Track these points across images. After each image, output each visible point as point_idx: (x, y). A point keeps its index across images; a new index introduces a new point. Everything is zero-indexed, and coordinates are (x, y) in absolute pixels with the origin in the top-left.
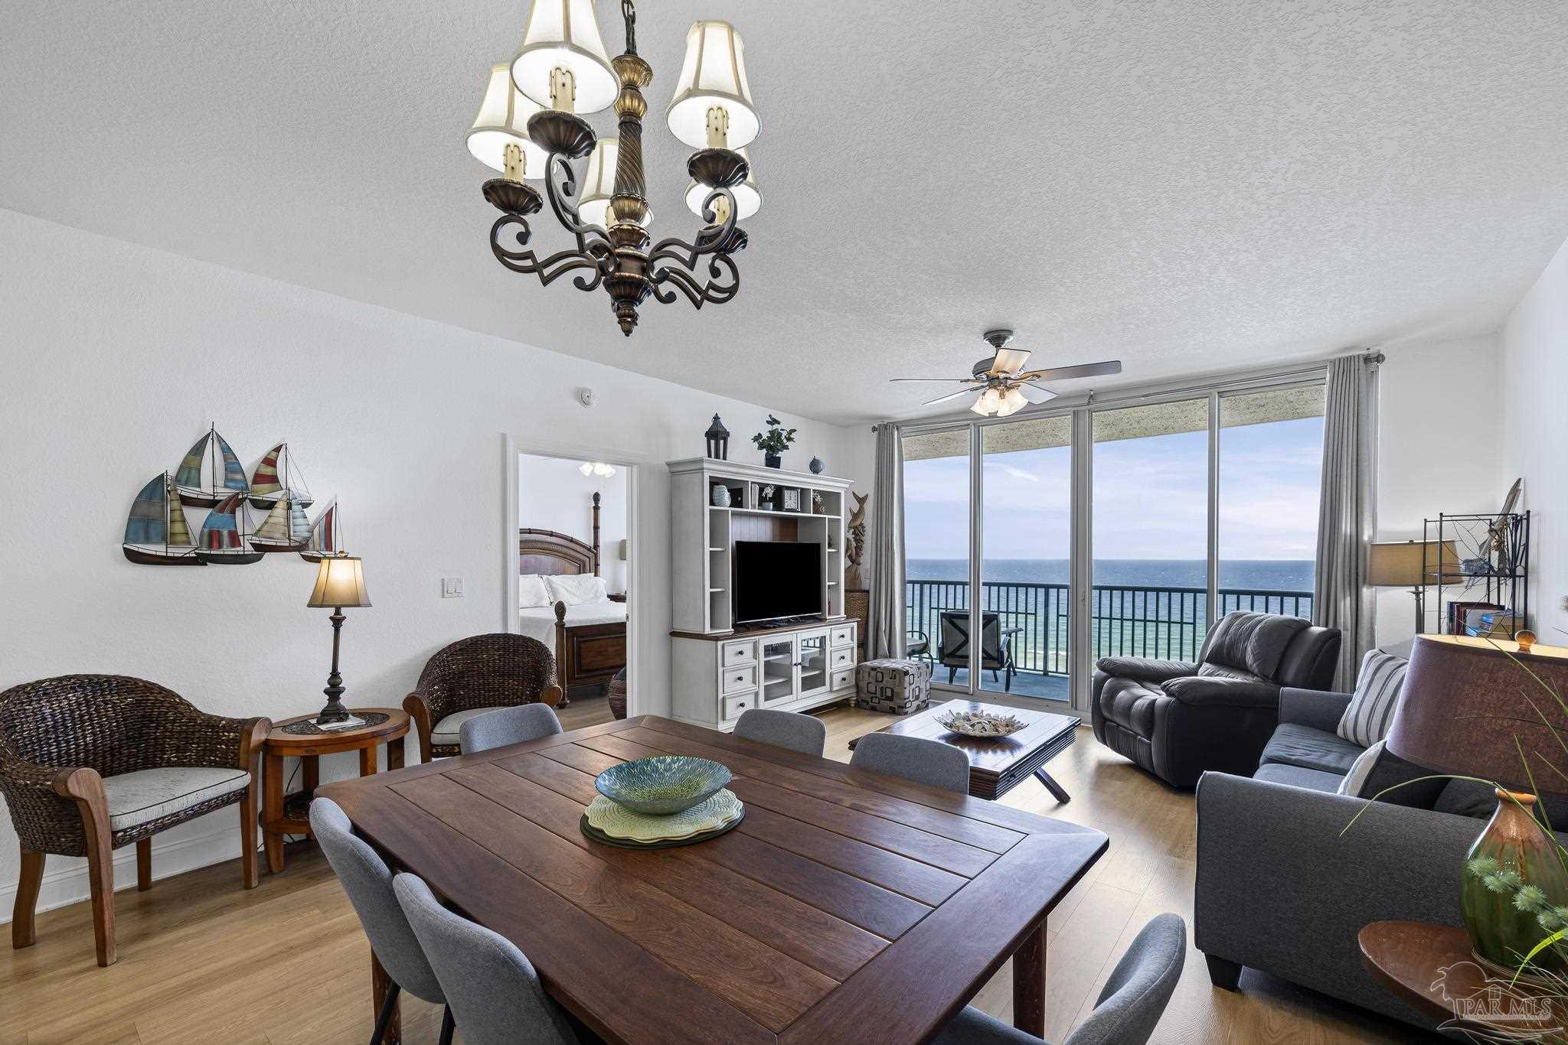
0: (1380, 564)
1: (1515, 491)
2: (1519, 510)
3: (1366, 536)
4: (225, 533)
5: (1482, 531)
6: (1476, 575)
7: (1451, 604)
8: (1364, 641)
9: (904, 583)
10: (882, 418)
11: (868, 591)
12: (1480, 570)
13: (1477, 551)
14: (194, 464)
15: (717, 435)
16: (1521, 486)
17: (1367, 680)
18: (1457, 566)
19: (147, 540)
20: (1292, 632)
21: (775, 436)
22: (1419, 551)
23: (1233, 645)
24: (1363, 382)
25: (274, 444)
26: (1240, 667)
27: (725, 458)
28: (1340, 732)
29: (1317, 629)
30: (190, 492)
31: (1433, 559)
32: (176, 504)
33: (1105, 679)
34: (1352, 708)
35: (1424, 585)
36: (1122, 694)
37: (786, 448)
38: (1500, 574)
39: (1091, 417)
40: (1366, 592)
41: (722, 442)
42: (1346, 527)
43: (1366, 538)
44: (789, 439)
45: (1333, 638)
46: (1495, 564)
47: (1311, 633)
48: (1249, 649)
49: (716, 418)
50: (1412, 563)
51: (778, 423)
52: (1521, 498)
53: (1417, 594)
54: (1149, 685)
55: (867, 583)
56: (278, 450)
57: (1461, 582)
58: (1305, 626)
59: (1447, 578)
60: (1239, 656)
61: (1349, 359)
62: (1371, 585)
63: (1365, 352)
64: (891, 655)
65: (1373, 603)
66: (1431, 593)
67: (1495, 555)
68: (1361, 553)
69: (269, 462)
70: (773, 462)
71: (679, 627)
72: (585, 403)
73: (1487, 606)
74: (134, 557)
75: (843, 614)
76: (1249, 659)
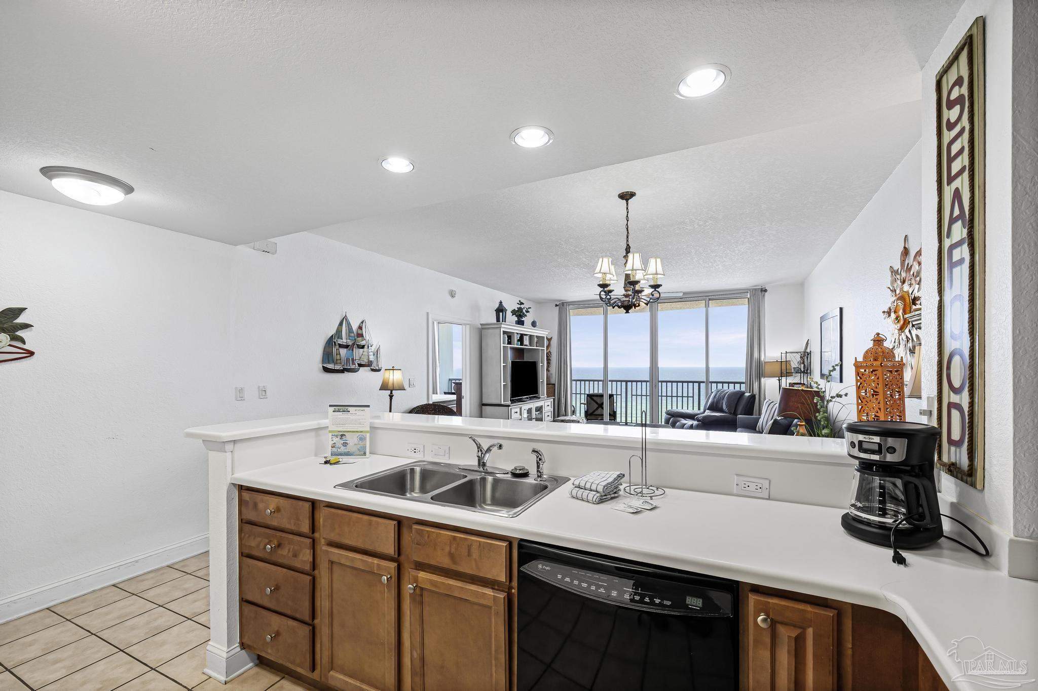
0: (768, 369)
1: (807, 344)
2: (808, 351)
3: (762, 358)
4: (351, 359)
5: (798, 357)
6: (796, 373)
7: (790, 383)
8: (762, 399)
9: (572, 380)
10: (560, 301)
11: (554, 384)
12: (798, 371)
13: (797, 364)
14: (340, 330)
15: (500, 310)
16: (809, 342)
17: (765, 410)
18: (791, 369)
19: (329, 363)
20: (739, 395)
21: (520, 309)
22: (780, 363)
23: (718, 402)
24: (760, 299)
25: (361, 321)
26: (721, 410)
27: (505, 322)
28: (757, 429)
29: (747, 394)
30: (340, 342)
31: (784, 367)
32: (337, 347)
33: (670, 419)
34: (761, 421)
35: (781, 377)
36: (678, 423)
37: (526, 316)
38: (804, 372)
39: (658, 305)
40: (763, 380)
41: (504, 313)
42: (756, 355)
43: (762, 359)
44: (527, 312)
45: (753, 397)
46: (802, 369)
47: (746, 396)
48: (724, 403)
49: (501, 302)
50: (777, 368)
51: (523, 304)
52: (809, 346)
53: (779, 380)
54: (687, 420)
55: (554, 380)
56: (362, 322)
57: (792, 375)
58: (743, 393)
59: (788, 374)
60: (720, 406)
61: (756, 289)
62: (764, 377)
63: (761, 287)
64: (566, 415)
65: (765, 384)
66: (784, 379)
67: (802, 365)
68: (761, 364)
69: (360, 328)
70: (520, 323)
71: (485, 401)
72: (453, 296)
73: (800, 384)
74: (326, 370)
75: (546, 396)
76: (724, 407)
